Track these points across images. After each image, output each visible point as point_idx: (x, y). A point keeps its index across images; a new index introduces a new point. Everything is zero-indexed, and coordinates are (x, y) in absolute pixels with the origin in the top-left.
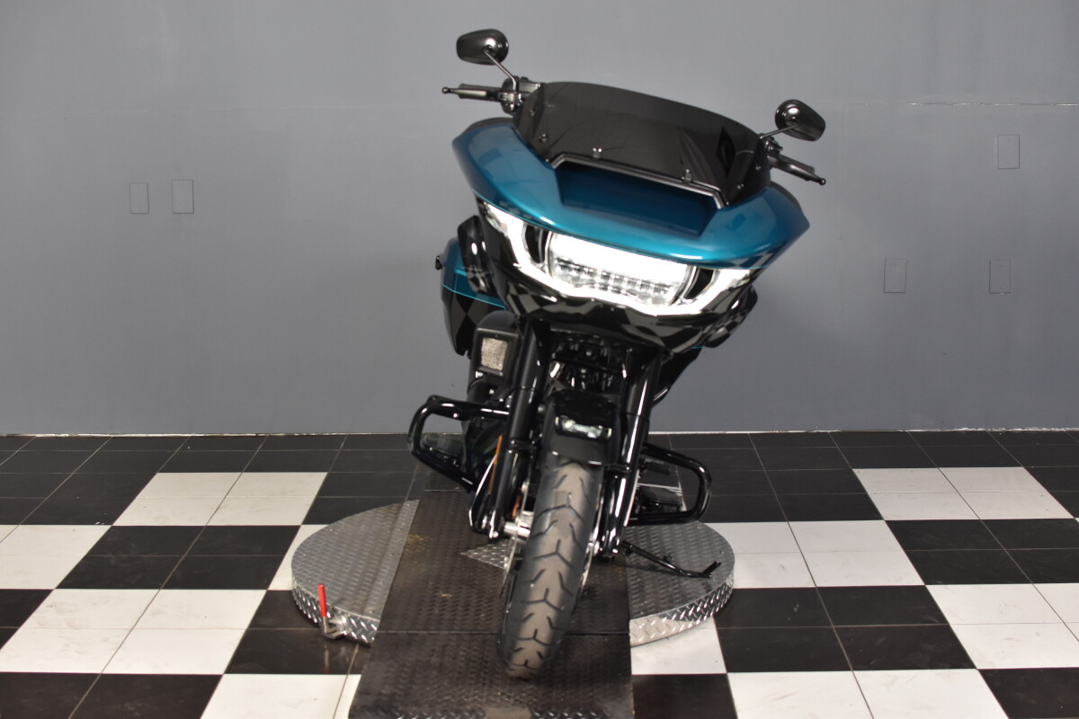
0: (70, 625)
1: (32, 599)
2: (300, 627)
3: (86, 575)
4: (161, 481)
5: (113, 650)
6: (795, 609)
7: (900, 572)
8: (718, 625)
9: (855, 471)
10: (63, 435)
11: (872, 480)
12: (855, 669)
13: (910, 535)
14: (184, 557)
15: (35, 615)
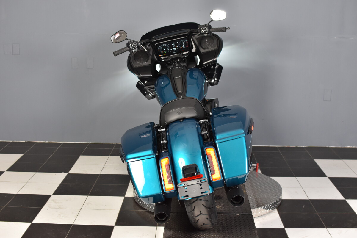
0: (59, 208)
1: (45, 198)
2: (138, 210)
3: (61, 190)
4: (82, 158)
5: (75, 216)
6: (304, 207)
7: (336, 195)
8: (279, 212)
9: (315, 160)
10: (46, 142)
11: (321, 163)
12: (327, 228)
13: (337, 182)
14: (94, 185)
15: (47, 203)
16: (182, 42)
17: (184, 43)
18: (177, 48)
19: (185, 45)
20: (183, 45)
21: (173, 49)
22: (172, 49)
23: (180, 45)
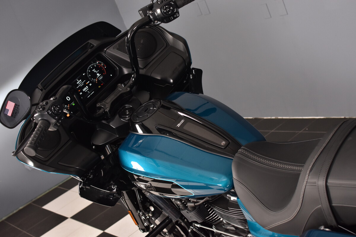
16: (91, 70)
17: (96, 70)
18: (88, 85)
19: (99, 73)
20: (96, 73)
21: (84, 90)
22: (82, 92)
23: (91, 77)
